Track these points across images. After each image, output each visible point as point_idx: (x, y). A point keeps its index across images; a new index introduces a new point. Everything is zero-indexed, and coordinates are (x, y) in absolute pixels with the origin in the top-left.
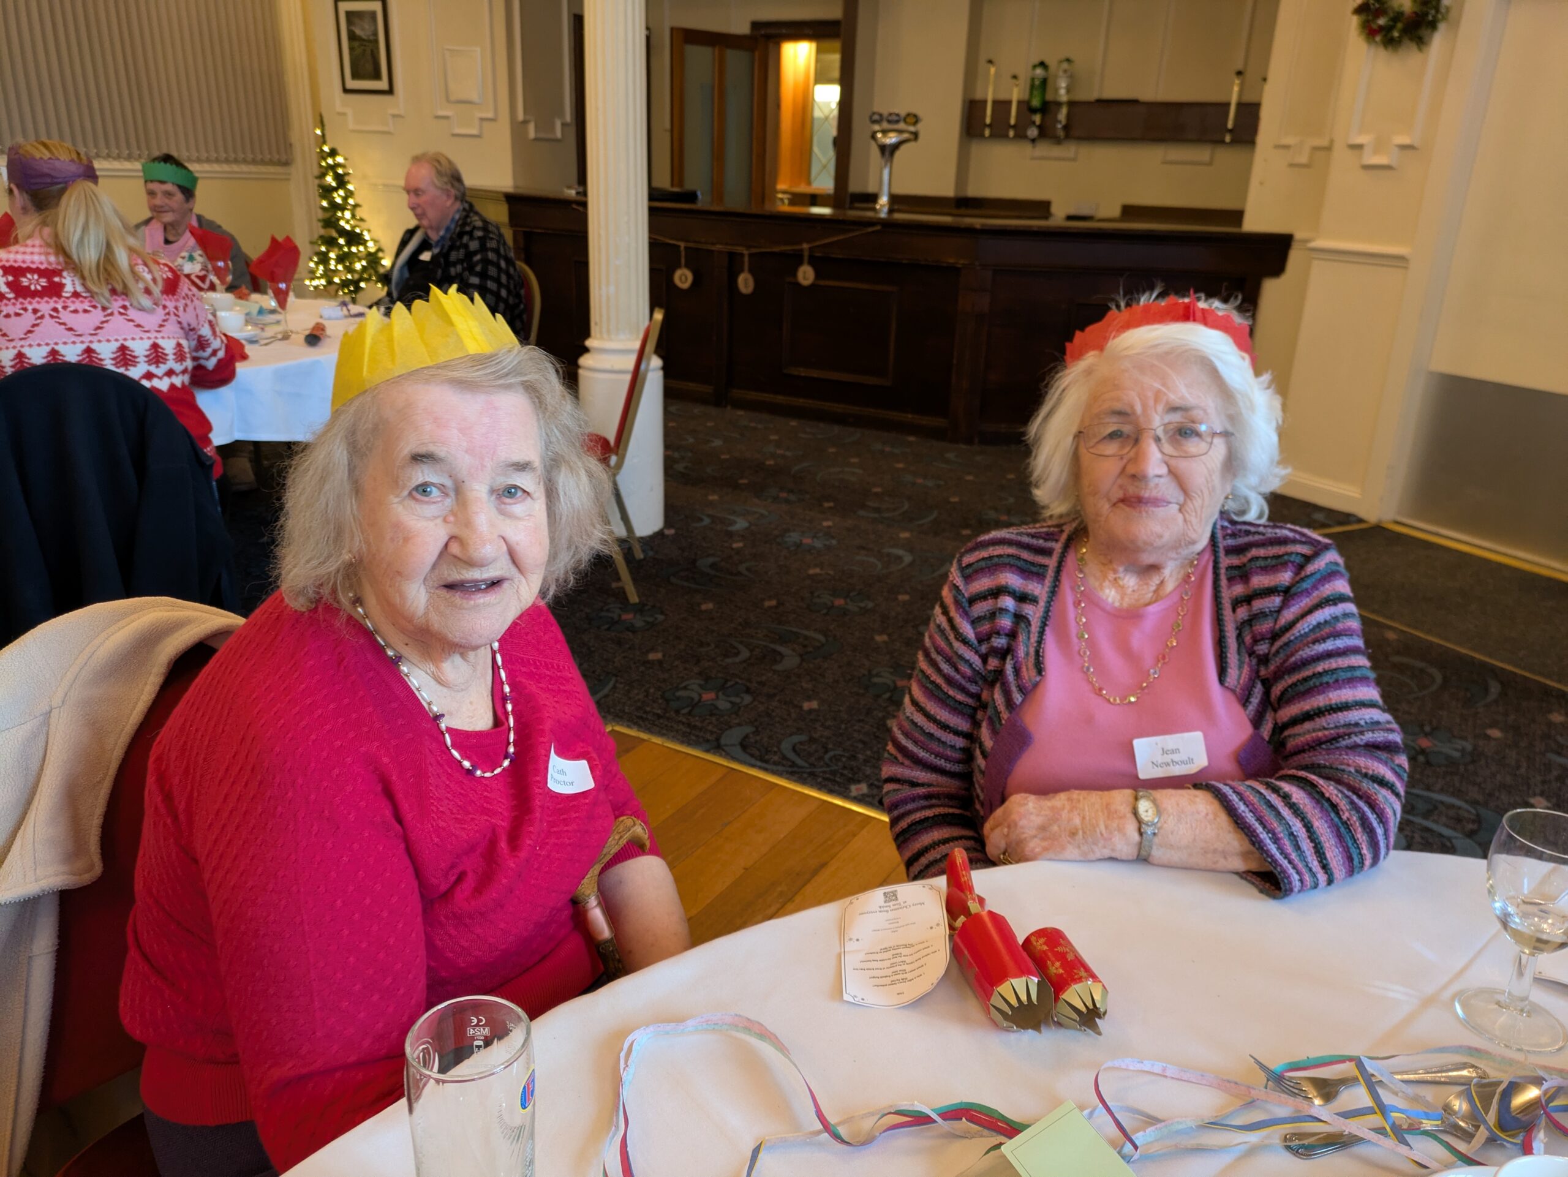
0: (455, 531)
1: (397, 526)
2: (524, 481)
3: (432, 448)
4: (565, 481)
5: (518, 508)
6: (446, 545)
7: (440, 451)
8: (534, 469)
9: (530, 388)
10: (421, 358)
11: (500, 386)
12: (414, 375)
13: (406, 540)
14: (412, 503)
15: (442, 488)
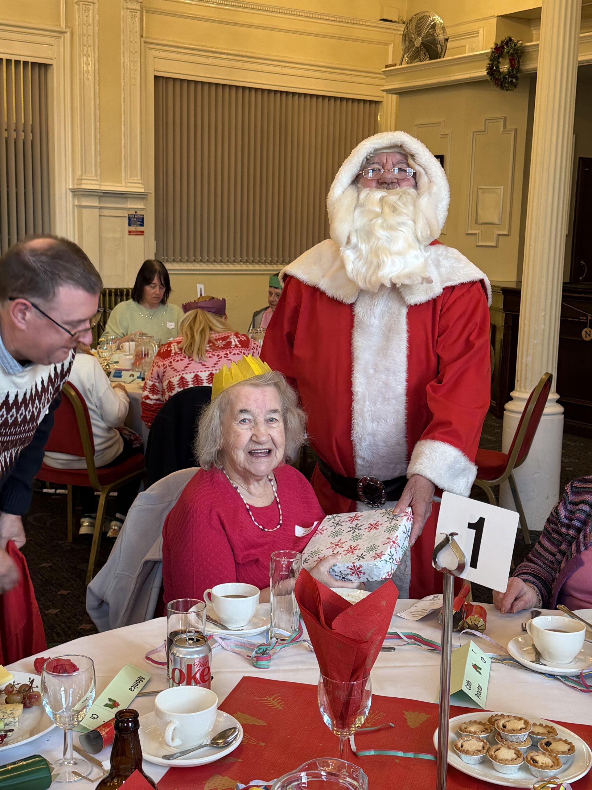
0: (254, 433)
1: (235, 432)
2: (275, 416)
3: (246, 408)
4: (289, 416)
5: (274, 425)
6: (251, 438)
7: (249, 408)
8: (279, 412)
9: (276, 385)
10: (241, 378)
11: (267, 384)
12: (239, 384)
13: (239, 436)
14: (240, 425)
15: (249, 420)
